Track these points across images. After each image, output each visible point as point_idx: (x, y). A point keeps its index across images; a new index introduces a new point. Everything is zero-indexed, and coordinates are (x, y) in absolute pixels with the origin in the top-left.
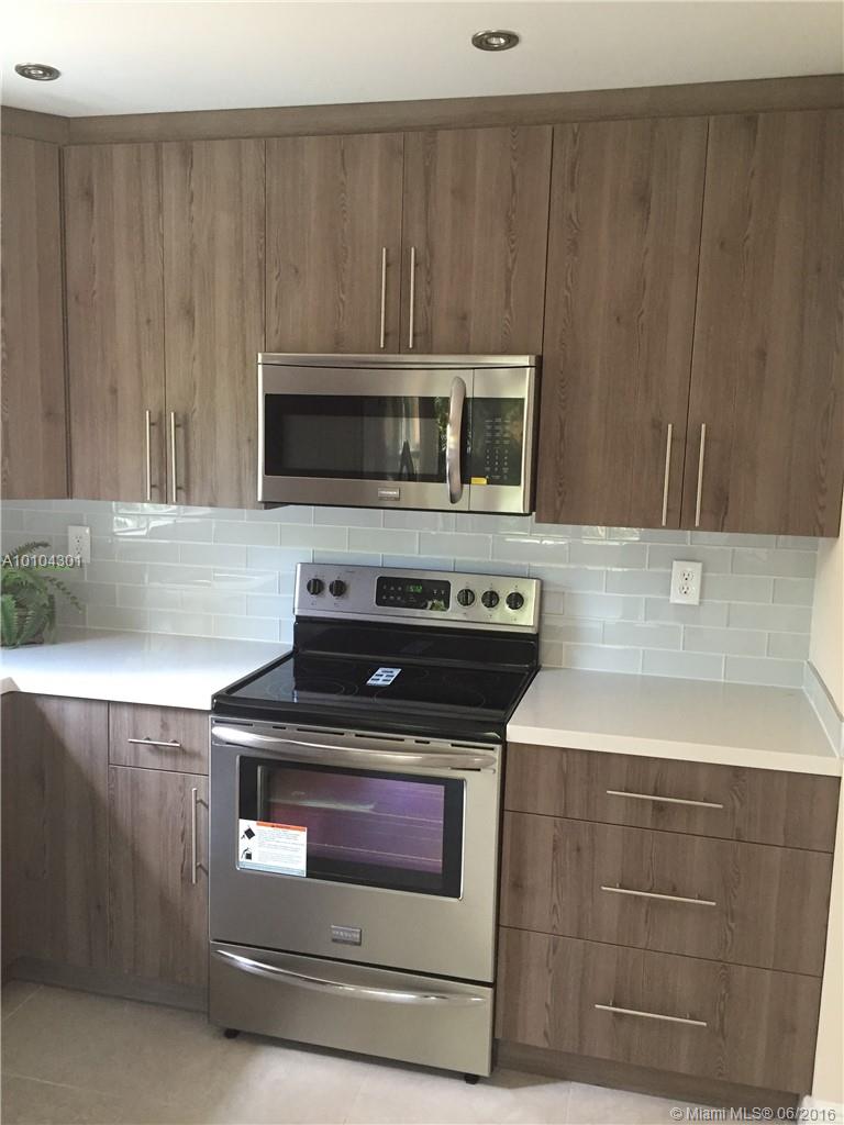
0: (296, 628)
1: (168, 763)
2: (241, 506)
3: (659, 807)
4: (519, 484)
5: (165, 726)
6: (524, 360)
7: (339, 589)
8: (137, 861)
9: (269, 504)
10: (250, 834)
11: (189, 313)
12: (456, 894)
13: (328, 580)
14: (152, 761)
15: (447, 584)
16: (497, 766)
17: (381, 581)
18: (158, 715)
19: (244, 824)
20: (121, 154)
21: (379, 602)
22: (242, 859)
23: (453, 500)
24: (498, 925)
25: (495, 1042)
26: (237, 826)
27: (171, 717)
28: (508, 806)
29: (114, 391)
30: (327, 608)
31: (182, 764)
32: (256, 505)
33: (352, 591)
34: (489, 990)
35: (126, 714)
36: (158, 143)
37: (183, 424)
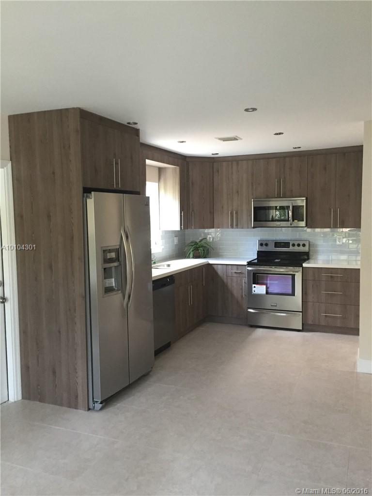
0: (258, 254)
1: (238, 275)
2: (248, 228)
3: (331, 277)
4: (303, 221)
5: (237, 269)
6: (304, 198)
7: (266, 245)
8: (232, 295)
9: (254, 227)
10: (255, 287)
11: (238, 192)
12: (294, 295)
13: (264, 243)
14: (235, 275)
15: (289, 243)
16: (301, 271)
17: (276, 243)
18: (236, 266)
19: (254, 285)
20: (224, 164)
21: (275, 247)
22: (253, 292)
23: (291, 225)
24: (302, 302)
25: (303, 324)
26: (252, 286)
27: (238, 267)
28: (304, 279)
29: (222, 207)
30: (264, 249)
31: (241, 275)
32: (251, 228)
33: (269, 245)
34: (301, 313)
35: (230, 266)
36: (232, 161)
37: (237, 213)
